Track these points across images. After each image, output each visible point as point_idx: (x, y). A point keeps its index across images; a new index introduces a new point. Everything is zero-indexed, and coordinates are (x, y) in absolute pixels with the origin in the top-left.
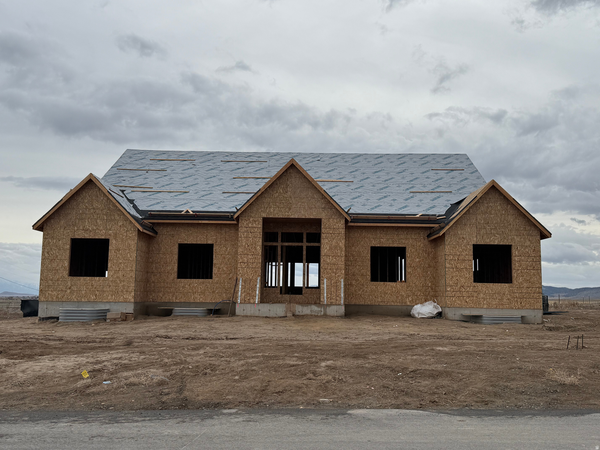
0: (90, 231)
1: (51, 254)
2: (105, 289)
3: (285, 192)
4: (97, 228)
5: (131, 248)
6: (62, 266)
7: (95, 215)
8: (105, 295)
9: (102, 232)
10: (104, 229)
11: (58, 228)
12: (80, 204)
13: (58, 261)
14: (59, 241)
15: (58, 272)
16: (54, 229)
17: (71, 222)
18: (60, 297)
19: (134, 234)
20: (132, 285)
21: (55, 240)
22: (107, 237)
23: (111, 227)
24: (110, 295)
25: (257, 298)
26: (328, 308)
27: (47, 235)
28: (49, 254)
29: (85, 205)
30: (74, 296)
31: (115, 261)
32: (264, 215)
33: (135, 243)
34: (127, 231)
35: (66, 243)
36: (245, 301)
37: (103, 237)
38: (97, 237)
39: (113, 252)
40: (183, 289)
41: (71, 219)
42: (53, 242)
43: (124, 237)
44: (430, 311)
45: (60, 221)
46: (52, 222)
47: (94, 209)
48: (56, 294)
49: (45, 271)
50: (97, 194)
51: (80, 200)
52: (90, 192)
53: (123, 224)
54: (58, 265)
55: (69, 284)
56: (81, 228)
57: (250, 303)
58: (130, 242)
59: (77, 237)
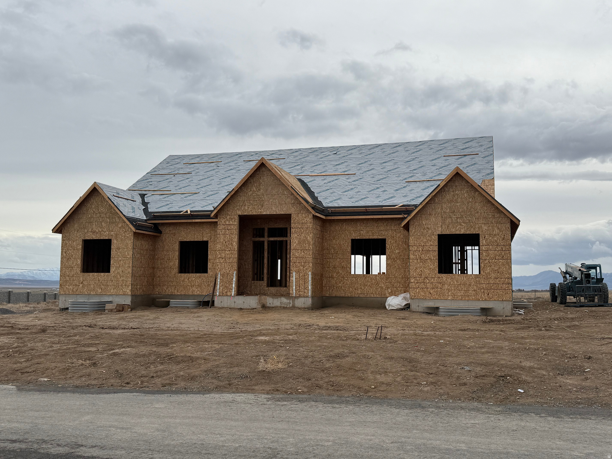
0: (97, 233)
1: (68, 254)
2: (108, 284)
3: (258, 190)
4: (102, 230)
5: (128, 247)
6: (76, 264)
7: (100, 219)
8: (108, 289)
9: (106, 233)
10: (107, 231)
11: (73, 231)
12: (89, 209)
13: (73, 259)
14: (74, 242)
15: (73, 269)
16: (70, 232)
17: (82, 226)
18: (74, 291)
19: (130, 234)
20: (129, 280)
21: (70, 242)
22: (110, 238)
23: (113, 228)
24: (112, 289)
25: (233, 291)
26: (296, 300)
27: (65, 237)
28: (66, 254)
29: (93, 210)
30: (85, 290)
31: (116, 259)
32: (240, 213)
33: (132, 242)
34: (125, 232)
35: (79, 244)
36: (223, 294)
37: (107, 238)
38: (102, 238)
39: (115, 250)
40: (183, 283)
41: (82, 223)
42: (69, 243)
43: (123, 237)
44: (399, 303)
45: (74, 225)
46: (68, 226)
47: (99, 213)
48: (72, 288)
49: (64, 268)
50: (102, 200)
51: (89, 206)
52: (97, 198)
53: (122, 226)
54: (73, 263)
55: (81, 279)
56: (90, 230)
57: (227, 295)
58: (127, 241)
59: (87, 238)
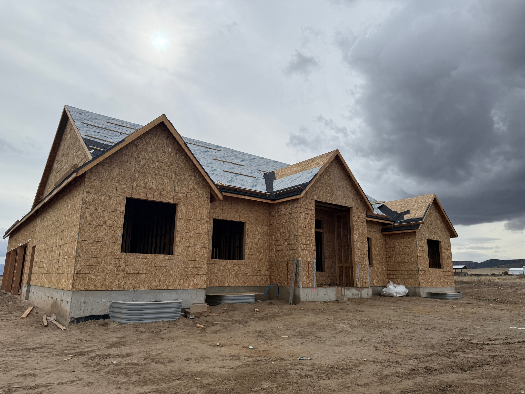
0: (155, 191)
1: (97, 218)
3: (329, 179)
4: (163, 188)
5: (203, 219)
6: (113, 236)
7: (160, 170)
8: (171, 280)
9: (169, 194)
10: (172, 191)
11: (109, 181)
12: (141, 152)
13: (106, 228)
14: (110, 198)
15: (105, 245)
16: (103, 181)
17: (128, 175)
18: (107, 284)
19: (206, 202)
21: (103, 198)
22: (175, 202)
23: (181, 189)
24: (177, 280)
25: (314, 282)
26: (362, 290)
27: (91, 188)
28: (93, 218)
29: (148, 155)
30: (129, 282)
31: (184, 234)
32: (316, 198)
33: (208, 213)
34: (199, 197)
35: (120, 204)
36: (305, 285)
37: (171, 201)
38: (162, 200)
39: (183, 221)
41: (128, 170)
42: (100, 200)
43: (195, 204)
45: (112, 170)
46: (100, 169)
47: (159, 162)
48: (102, 280)
49: (85, 242)
50: (164, 143)
51: (141, 146)
52: (155, 139)
53: (194, 188)
54: (105, 235)
55: (122, 263)
56: (142, 184)
57: (309, 287)
58: (202, 211)
59: (136, 196)
